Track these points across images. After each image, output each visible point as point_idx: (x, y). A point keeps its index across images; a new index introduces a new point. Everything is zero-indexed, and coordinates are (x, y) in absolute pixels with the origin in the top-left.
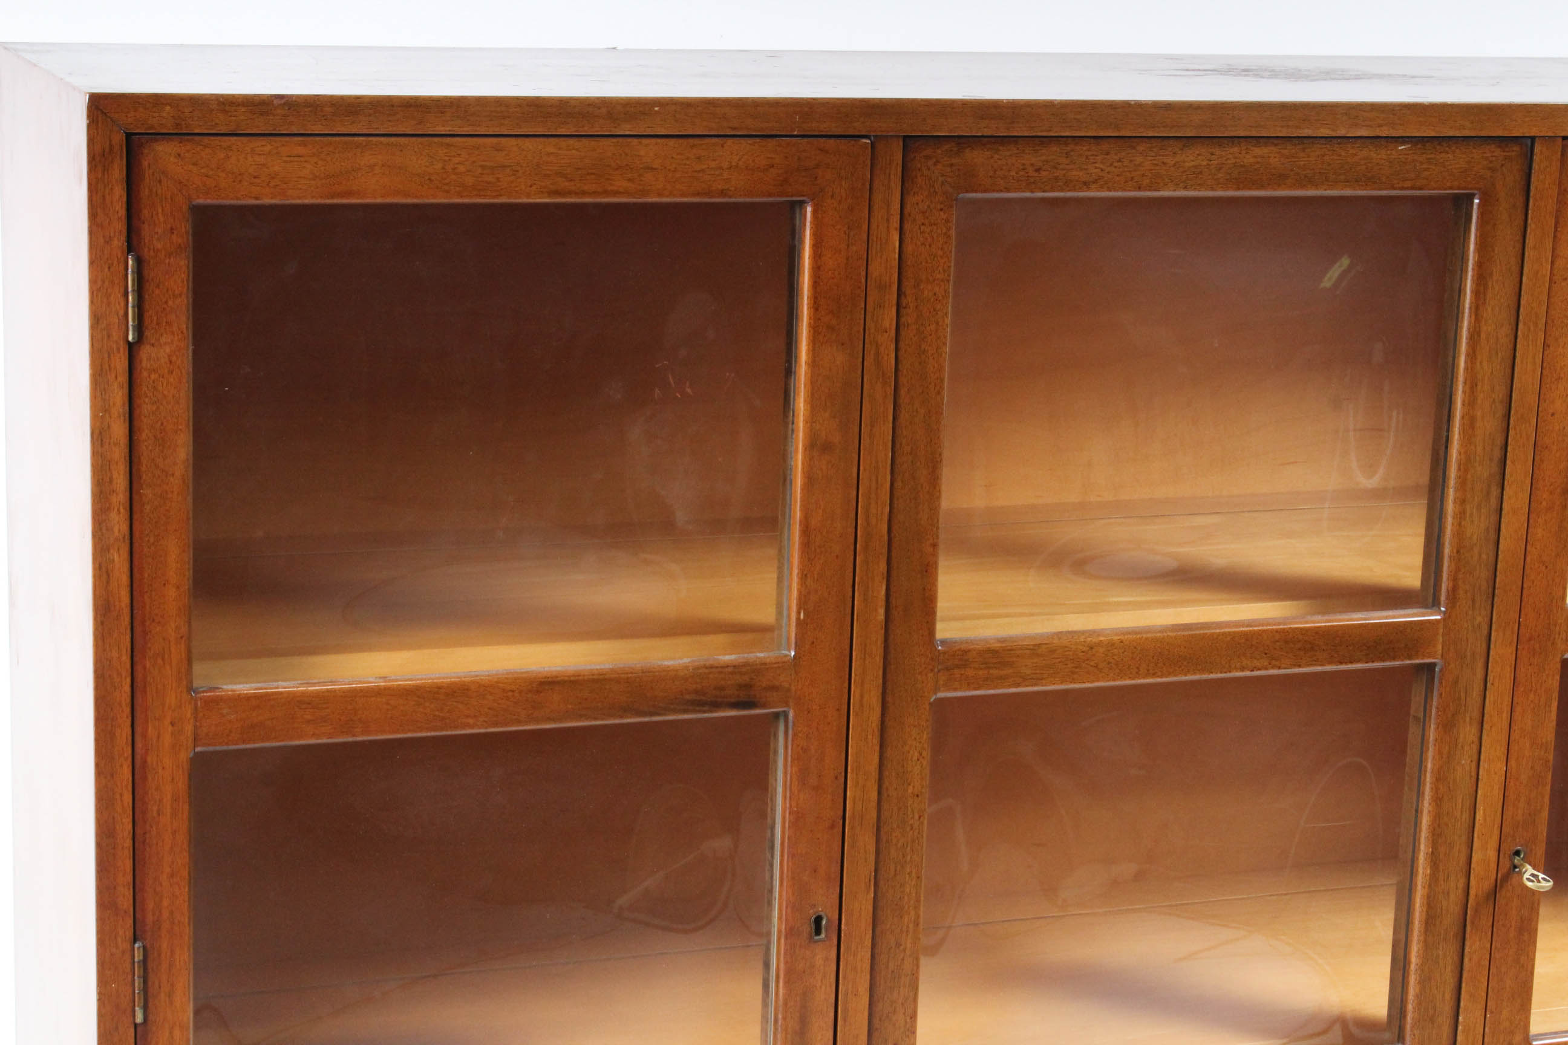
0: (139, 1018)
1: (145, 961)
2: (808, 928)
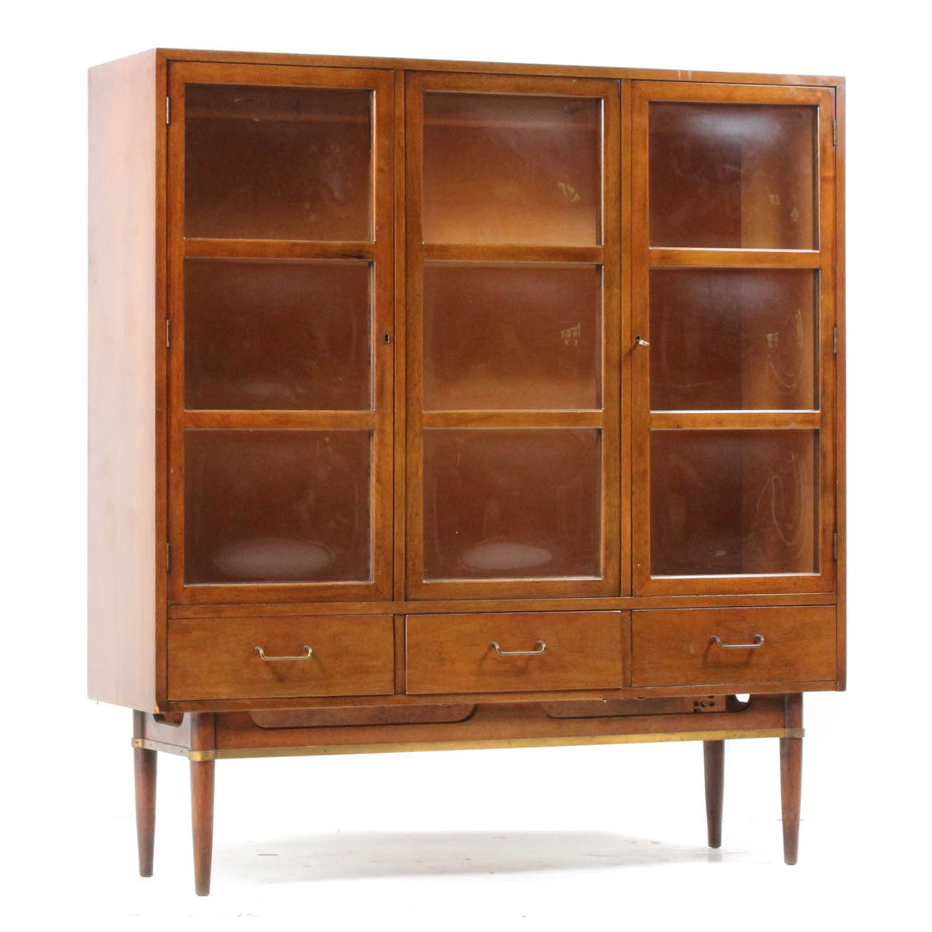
0: (168, 345)
1: (170, 326)
2: (383, 339)
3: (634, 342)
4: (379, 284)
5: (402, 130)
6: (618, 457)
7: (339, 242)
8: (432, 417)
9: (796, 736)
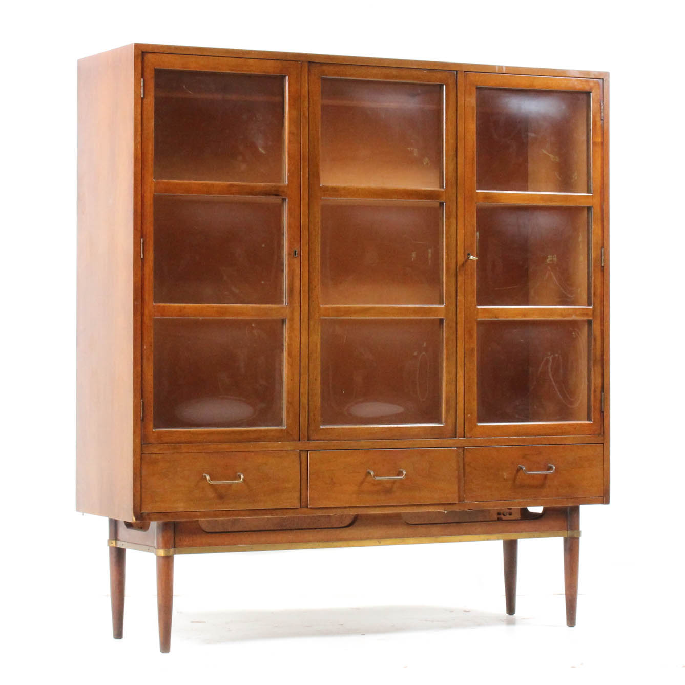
0: (142, 257)
1: (143, 244)
2: (293, 253)
3: (466, 257)
4: (290, 214)
5: (306, 104)
6: (455, 339)
7: (262, 184)
8: (326, 309)
9: (576, 536)
